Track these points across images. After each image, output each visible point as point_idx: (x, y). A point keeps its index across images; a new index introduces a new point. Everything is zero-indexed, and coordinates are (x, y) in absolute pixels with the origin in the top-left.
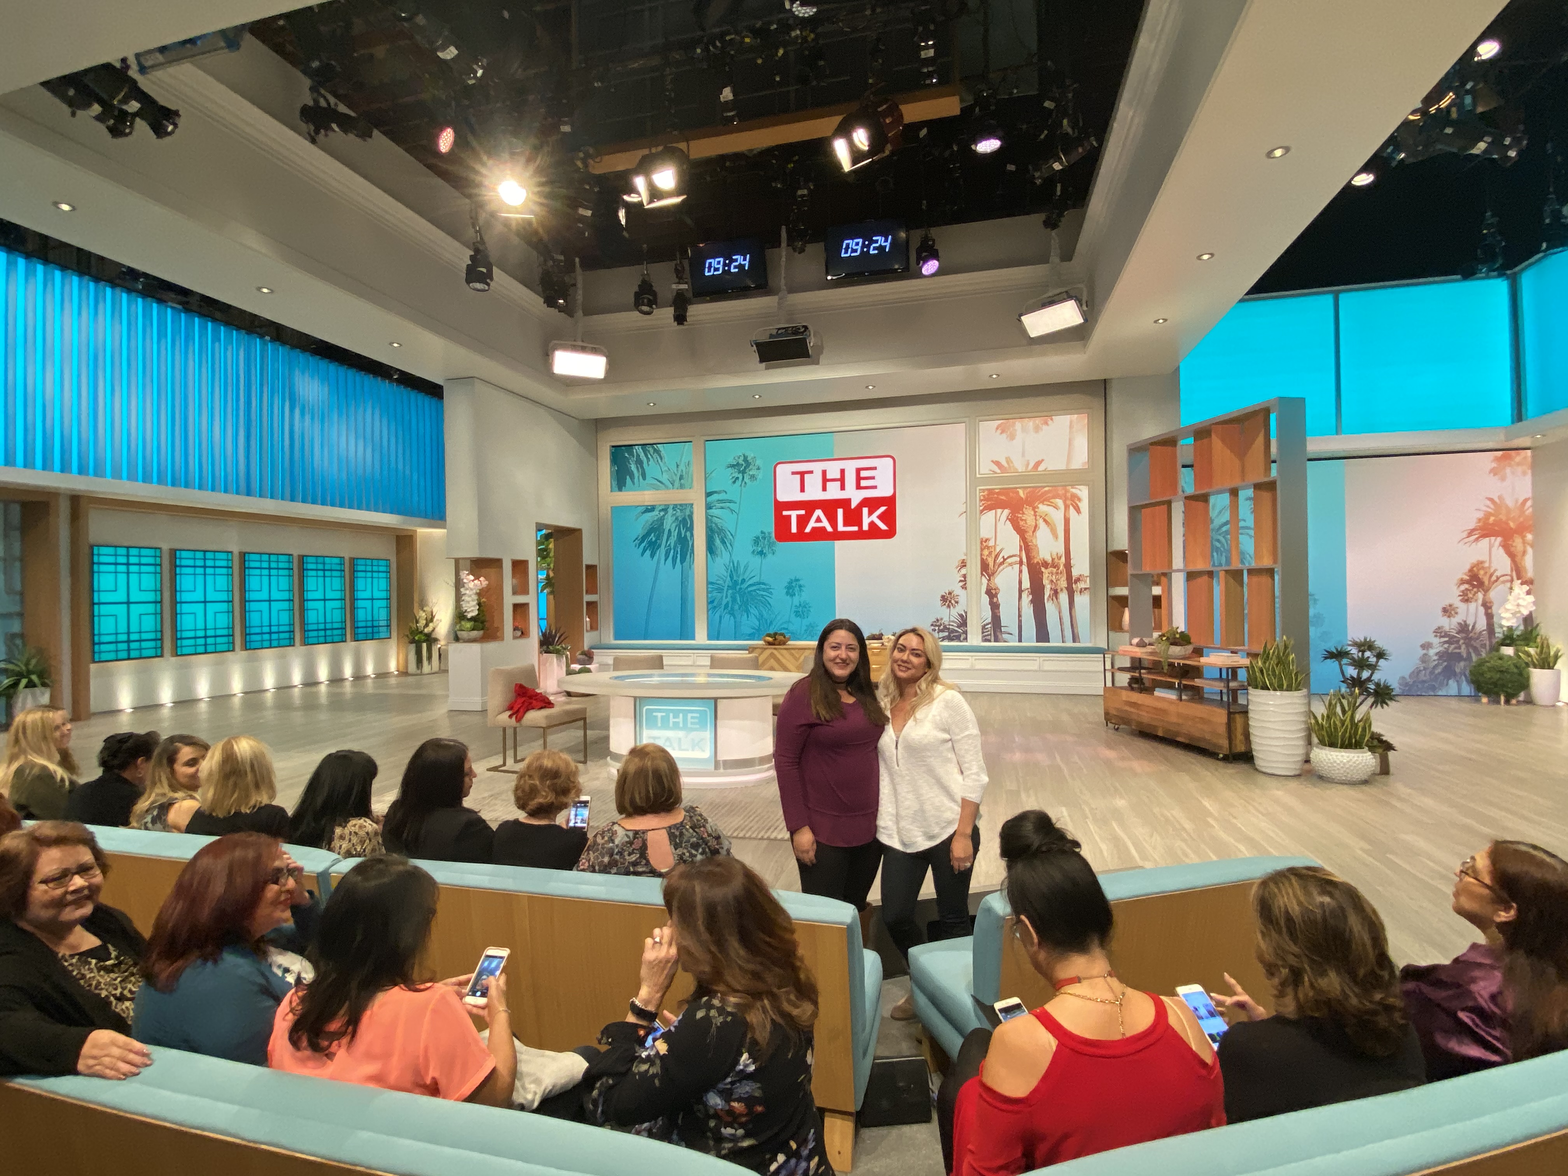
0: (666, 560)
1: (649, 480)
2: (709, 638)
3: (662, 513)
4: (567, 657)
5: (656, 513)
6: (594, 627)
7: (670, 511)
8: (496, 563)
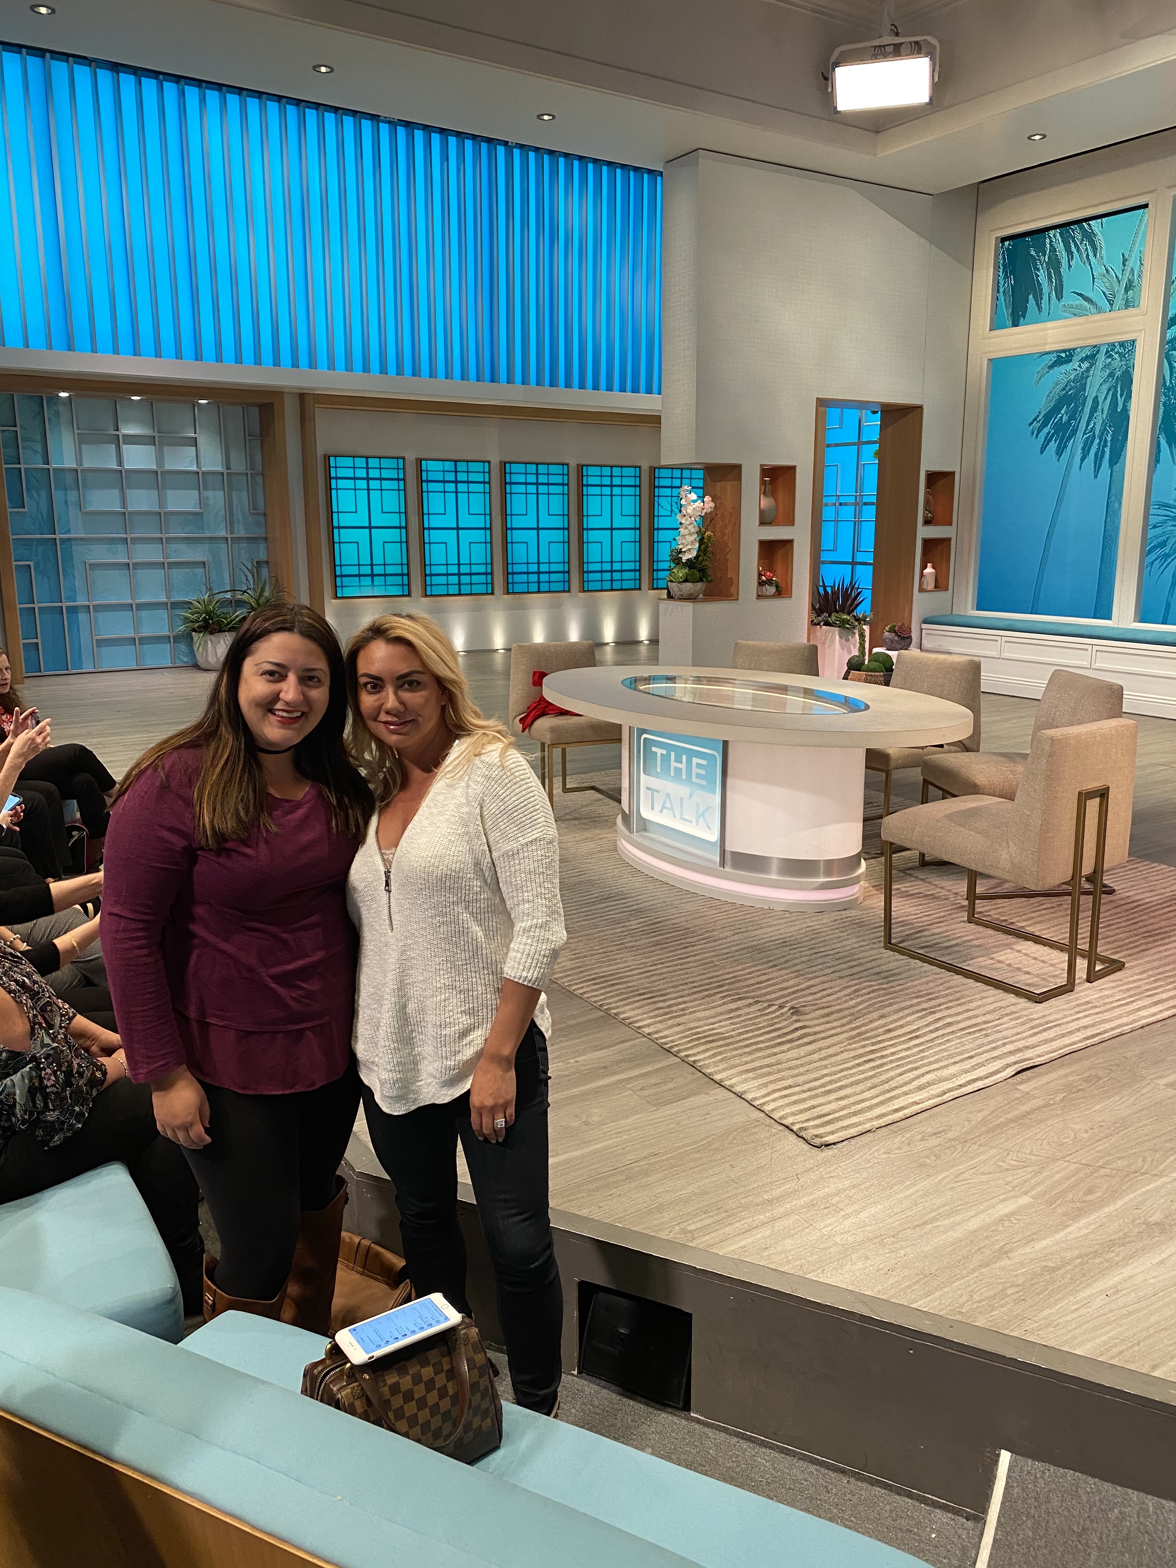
0: (1082, 460)
1: (1069, 299)
2: (1142, 617)
3: (1085, 365)
4: (862, 636)
5: (1075, 364)
6: (940, 584)
7: (1101, 358)
8: (732, 472)
